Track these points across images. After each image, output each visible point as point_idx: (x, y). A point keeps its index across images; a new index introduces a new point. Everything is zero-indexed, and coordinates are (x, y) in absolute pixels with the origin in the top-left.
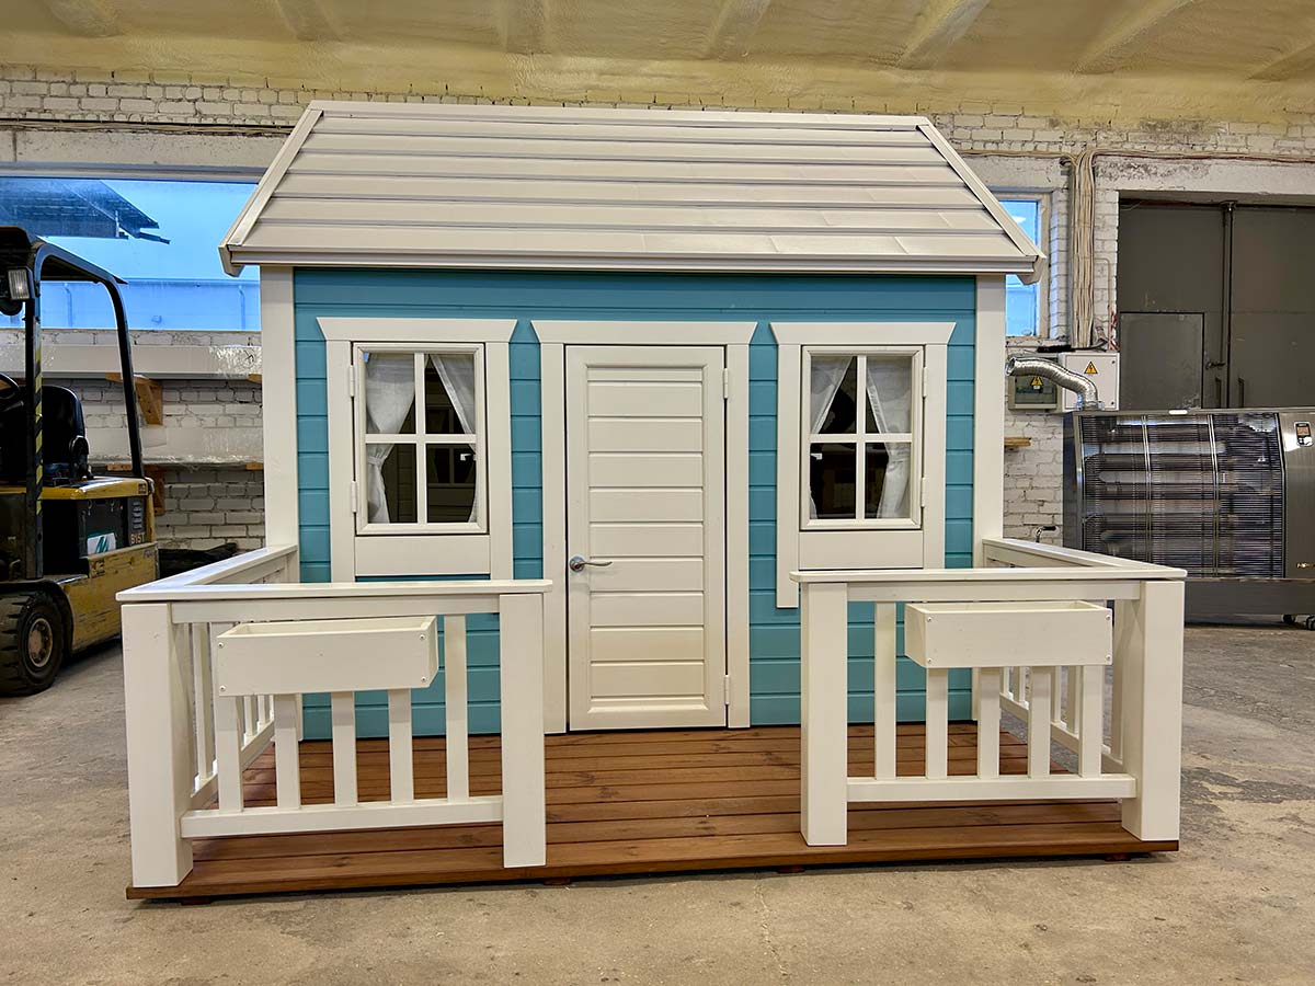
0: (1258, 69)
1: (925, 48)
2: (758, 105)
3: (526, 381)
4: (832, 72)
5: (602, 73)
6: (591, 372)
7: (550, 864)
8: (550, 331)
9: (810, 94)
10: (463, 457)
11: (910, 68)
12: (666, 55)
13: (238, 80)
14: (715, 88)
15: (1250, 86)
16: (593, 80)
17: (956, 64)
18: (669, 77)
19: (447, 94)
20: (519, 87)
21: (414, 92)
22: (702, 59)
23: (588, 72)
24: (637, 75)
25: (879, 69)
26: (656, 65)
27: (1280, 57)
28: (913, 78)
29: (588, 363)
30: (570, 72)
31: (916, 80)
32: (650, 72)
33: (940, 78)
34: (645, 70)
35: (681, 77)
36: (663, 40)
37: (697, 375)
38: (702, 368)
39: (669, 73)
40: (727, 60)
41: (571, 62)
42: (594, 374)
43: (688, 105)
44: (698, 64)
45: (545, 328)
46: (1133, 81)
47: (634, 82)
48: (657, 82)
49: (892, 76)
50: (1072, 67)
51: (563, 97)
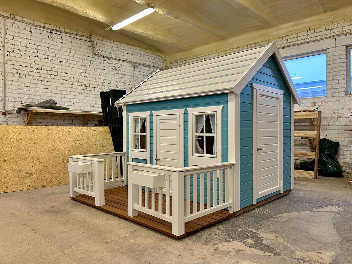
2: (345, 21)
3: (152, 123)
5: (293, 26)
6: (160, 121)
12: (311, 15)
13: (211, 52)
14: (329, 20)
16: (290, 29)
18: (314, 21)
20: (270, 37)
21: (246, 45)
22: (323, 13)
23: (289, 27)
24: (303, 24)
29: (160, 119)
30: (283, 29)
32: (308, 21)
35: (318, 20)
36: (308, 12)
37: (175, 120)
40: (331, 11)
41: (283, 26)
45: (154, 112)
47: (302, 26)
48: (310, 24)
51: (282, 36)
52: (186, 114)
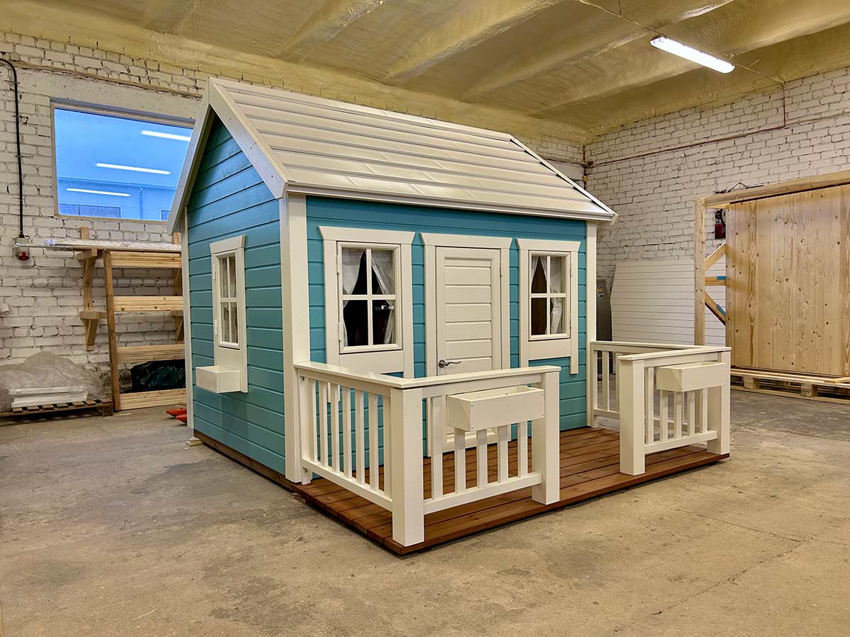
0: (533, 112)
1: (398, 76)
2: (302, 91)
3: (419, 265)
4: (343, 78)
5: (209, 54)
6: (447, 261)
7: (562, 500)
8: (429, 238)
9: (332, 89)
10: (383, 307)
11: (385, 84)
14: (279, 76)
15: (527, 119)
16: (203, 58)
17: (407, 86)
18: (253, 64)
19: (97, 48)
20: (151, 53)
22: (273, 58)
23: (201, 52)
24: (232, 60)
25: (370, 81)
26: (245, 55)
27: (544, 108)
28: (387, 90)
29: (447, 256)
30: (187, 49)
31: (387, 91)
32: (241, 59)
33: (399, 92)
34: (237, 58)
35: (260, 65)
37: (488, 263)
38: (491, 260)
39: (252, 62)
40: (289, 61)
41: (190, 43)
42: (448, 262)
43: (263, 84)
44: (269, 60)
45: (427, 237)
46: (483, 109)
47: (230, 64)
48: (243, 66)
49: (375, 86)
50: (459, 98)
52: (515, 249)
